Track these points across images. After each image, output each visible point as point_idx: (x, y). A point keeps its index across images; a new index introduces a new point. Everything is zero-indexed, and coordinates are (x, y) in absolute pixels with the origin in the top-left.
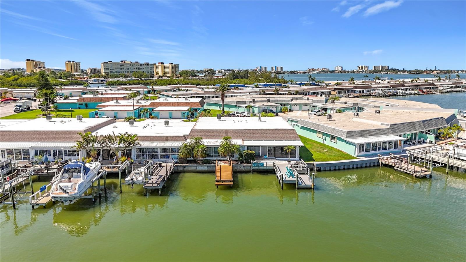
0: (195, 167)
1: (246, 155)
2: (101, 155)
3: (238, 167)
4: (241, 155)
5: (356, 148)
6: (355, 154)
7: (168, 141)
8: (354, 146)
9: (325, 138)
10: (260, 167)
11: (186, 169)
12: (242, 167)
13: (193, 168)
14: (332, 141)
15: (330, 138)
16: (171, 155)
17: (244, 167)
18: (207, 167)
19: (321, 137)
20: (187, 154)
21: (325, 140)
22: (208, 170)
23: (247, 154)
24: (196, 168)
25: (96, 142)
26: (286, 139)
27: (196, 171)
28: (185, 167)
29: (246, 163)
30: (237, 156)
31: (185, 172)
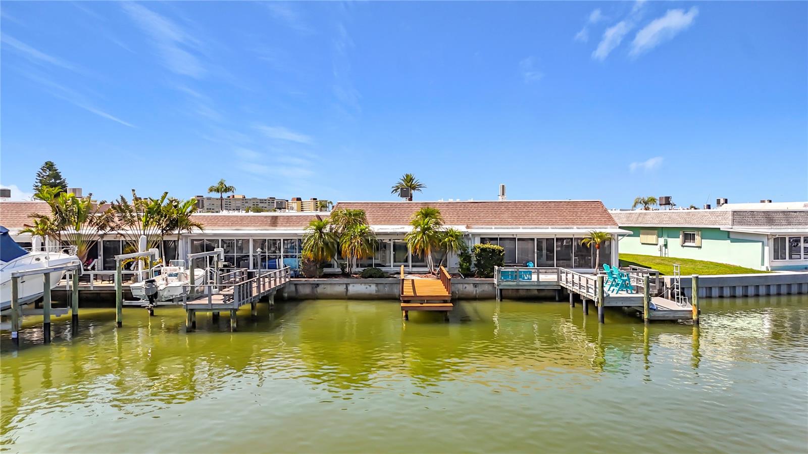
0: (345, 286)
1: (479, 255)
2: (99, 257)
3: (460, 287)
4: (465, 257)
5: (766, 248)
6: (763, 264)
7: (276, 226)
8: (761, 243)
9: (666, 241)
10: (521, 283)
11: (320, 290)
12: (468, 287)
13: (340, 289)
14: (686, 244)
15: (679, 241)
16: (282, 257)
17: (475, 285)
18: (377, 284)
19: (655, 243)
20: (322, 249)
21: (666, 246)
22: (380, 293)
23: (483, 250)
24: (347, 288)
25: (85, 222)
26: (580, 225)
27: (347, 297)
28: (318, 285)
29: (481, 275)
30: (454, 260)
31: (314, 298)
